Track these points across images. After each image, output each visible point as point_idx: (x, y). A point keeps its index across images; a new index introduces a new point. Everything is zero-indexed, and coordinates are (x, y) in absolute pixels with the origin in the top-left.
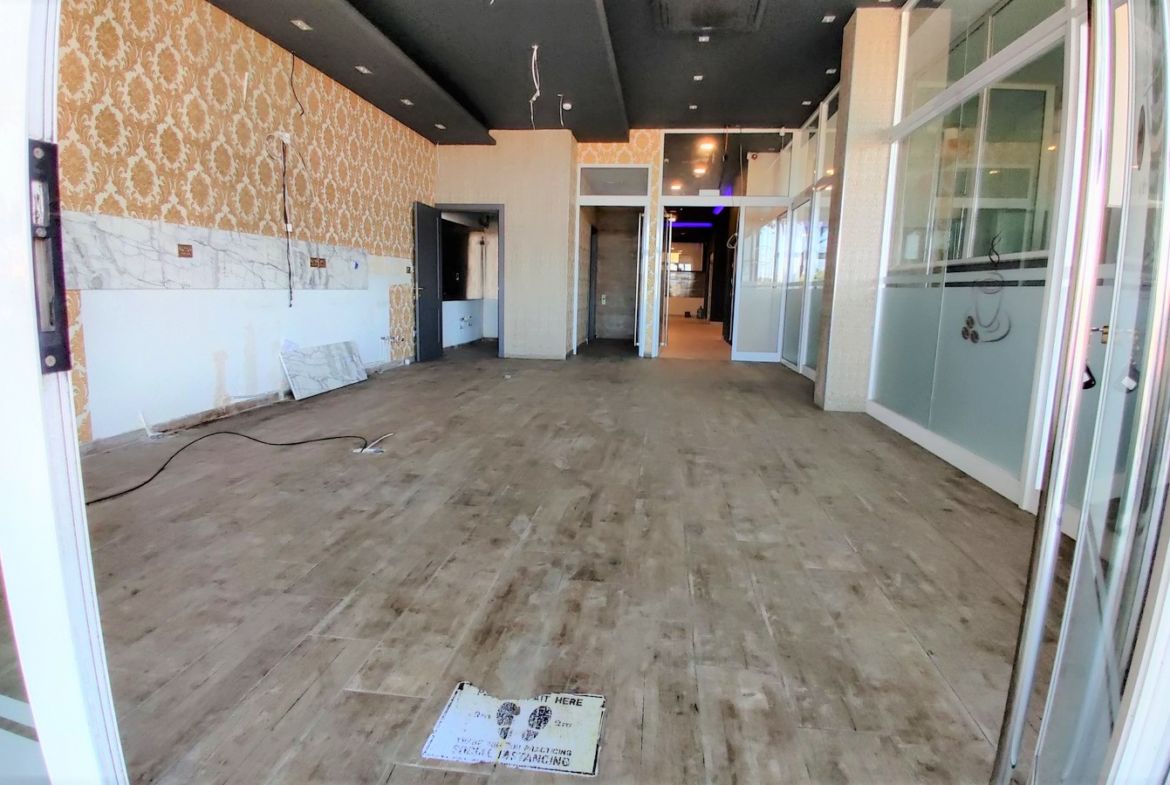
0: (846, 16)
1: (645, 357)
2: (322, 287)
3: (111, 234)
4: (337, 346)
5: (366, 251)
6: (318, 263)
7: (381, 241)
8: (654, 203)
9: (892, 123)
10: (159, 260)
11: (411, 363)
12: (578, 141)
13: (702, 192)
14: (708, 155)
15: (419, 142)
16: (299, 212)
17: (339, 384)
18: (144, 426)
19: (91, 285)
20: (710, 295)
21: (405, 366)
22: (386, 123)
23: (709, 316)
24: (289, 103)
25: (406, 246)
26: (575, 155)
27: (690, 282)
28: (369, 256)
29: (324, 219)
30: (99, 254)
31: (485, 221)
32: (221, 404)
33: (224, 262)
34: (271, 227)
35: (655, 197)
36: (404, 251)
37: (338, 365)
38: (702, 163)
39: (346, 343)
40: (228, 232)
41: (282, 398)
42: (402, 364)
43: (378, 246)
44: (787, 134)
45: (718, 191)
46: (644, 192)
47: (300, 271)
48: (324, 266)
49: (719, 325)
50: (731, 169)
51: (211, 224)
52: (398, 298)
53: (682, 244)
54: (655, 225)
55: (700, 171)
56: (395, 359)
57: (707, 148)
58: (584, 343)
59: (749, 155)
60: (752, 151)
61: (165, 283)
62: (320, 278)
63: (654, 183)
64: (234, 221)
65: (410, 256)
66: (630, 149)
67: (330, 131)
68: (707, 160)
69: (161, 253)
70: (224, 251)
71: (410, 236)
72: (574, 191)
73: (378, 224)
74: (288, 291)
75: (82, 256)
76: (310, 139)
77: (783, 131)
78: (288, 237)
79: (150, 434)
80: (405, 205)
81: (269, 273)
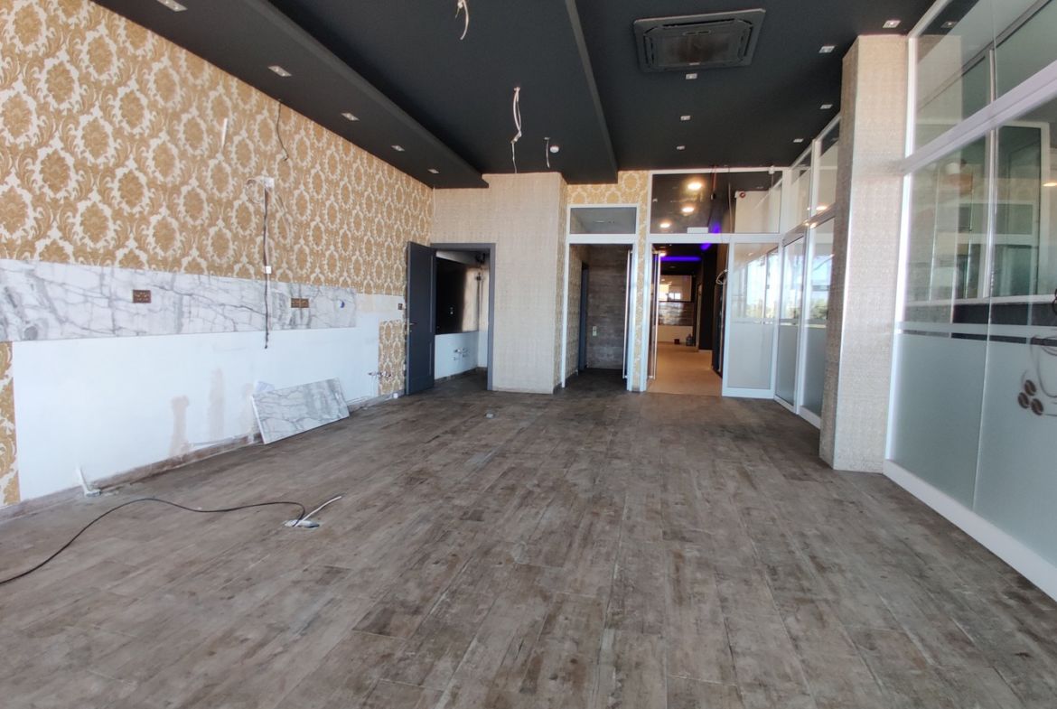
0: (846, 44)
1: (633, 392)
2: (304, 327)
3: (51, 282)
4: (319, 385)
5: (354, 290)
6: (300, 303)
7: (372, 280)
8: (642, 240)
9: (904, 154)
10: (110, 306)
11: (399, 397)
12: (568, 183)
13: (690, 230)
14: (696, 194)
15: (415, 187)
16: (281, 255)
17: (316, 424)
18: (81, 482)
19: (23, 337)
20: (698, 324)
21: (393, 400)
22: (381, 170)
23: (697, 344)
24: (275, 149)
25: (398, 284)
26: (564, 197)
27: (679, 311)
28: (358, 295)
29: (309, 260)
30: (37, 303)
31: (482, 258)
32: (179, 453)
33: (190, 306)
34: (247, 270)
35: (643, 235)
36: (396, 288)
37: (318, 404)
38: (690, 203)
39: (330, 382)
40: (196, 276)
41: (252, 442)
42: (390, 398)
43: (369, 285)
44: (776, 172)
45: (706, 229)
46: (633, 231)
47: (279, 312)
48: (307, 307)
49: (709, 353)
50: (719, 207)
51: (176, 268)
52: (388, 335)
53: (670, 276)
54: (643, 262)
55: (688, 210)
56: (382, 393)
57: (695, 186)
58: (574, 375)
59: (737, 194)
60: (740, 190)
61: (115, 330)
62: (302, 318)
63: (642, 222)
64: (204, 264)
65: (402, 293)
66: (619, 190)
67: (320, 176)
68: (695, 199)
69: (112, 300)
70: (190, 295)
71: (402, 275)
72: (564, 230)
73: (369, 264)
74: (264, 333)
75: (15, 306)
76: (297, 183)
77: (772, 170)
78: (266, 279)
79: (87, 492)
80: (399, 245)
81: (243, 316)
